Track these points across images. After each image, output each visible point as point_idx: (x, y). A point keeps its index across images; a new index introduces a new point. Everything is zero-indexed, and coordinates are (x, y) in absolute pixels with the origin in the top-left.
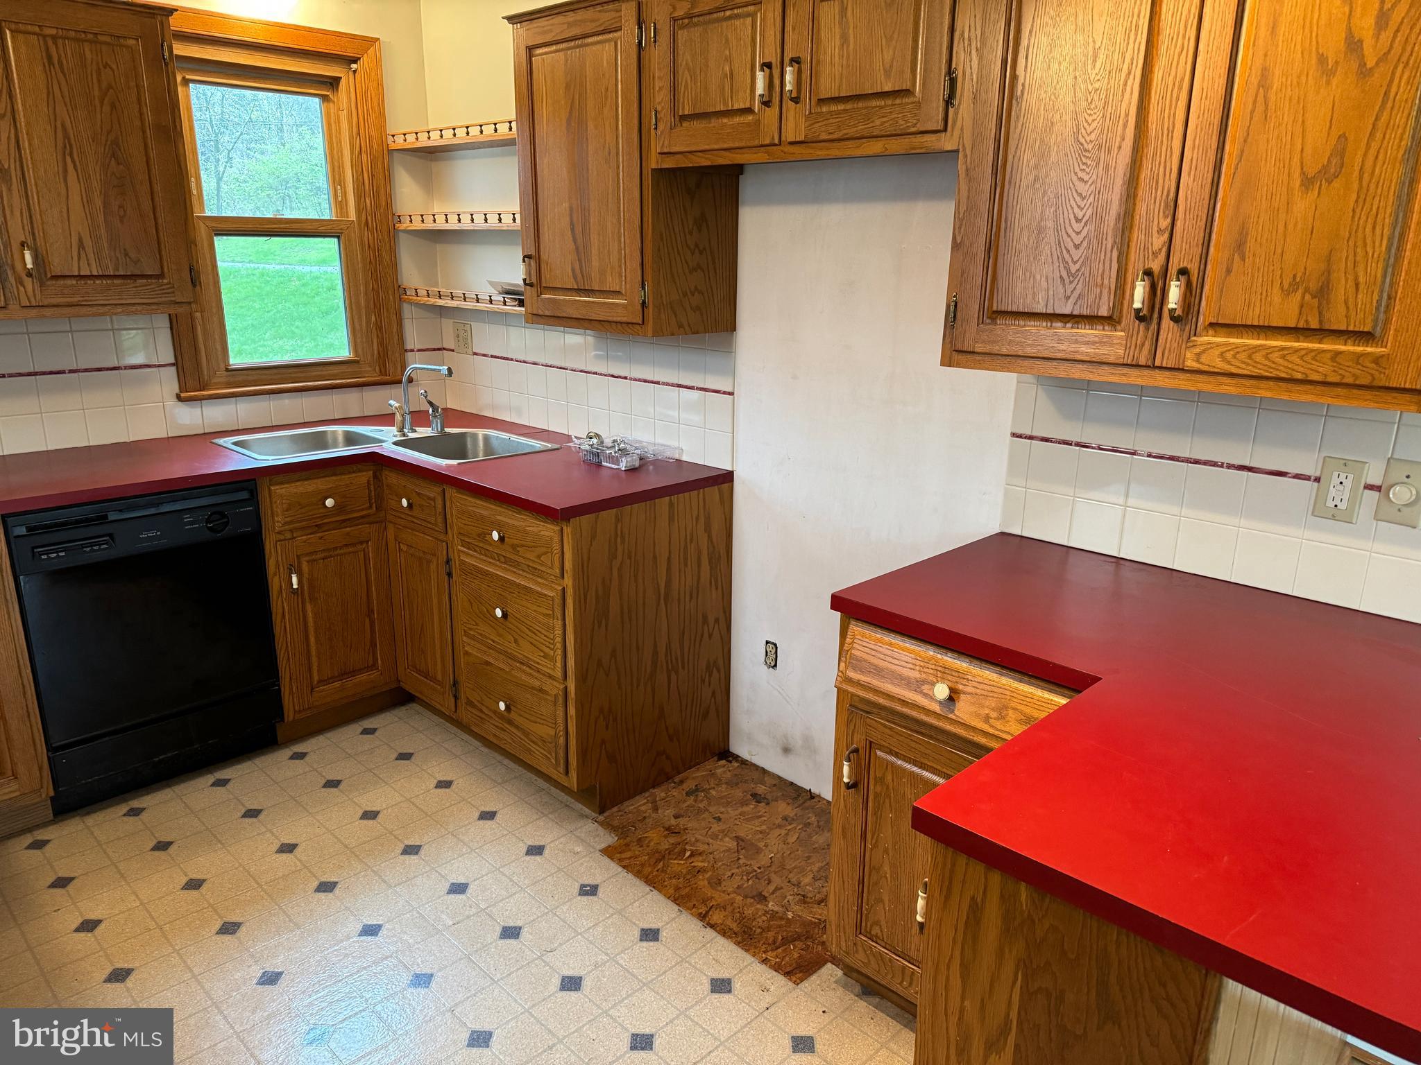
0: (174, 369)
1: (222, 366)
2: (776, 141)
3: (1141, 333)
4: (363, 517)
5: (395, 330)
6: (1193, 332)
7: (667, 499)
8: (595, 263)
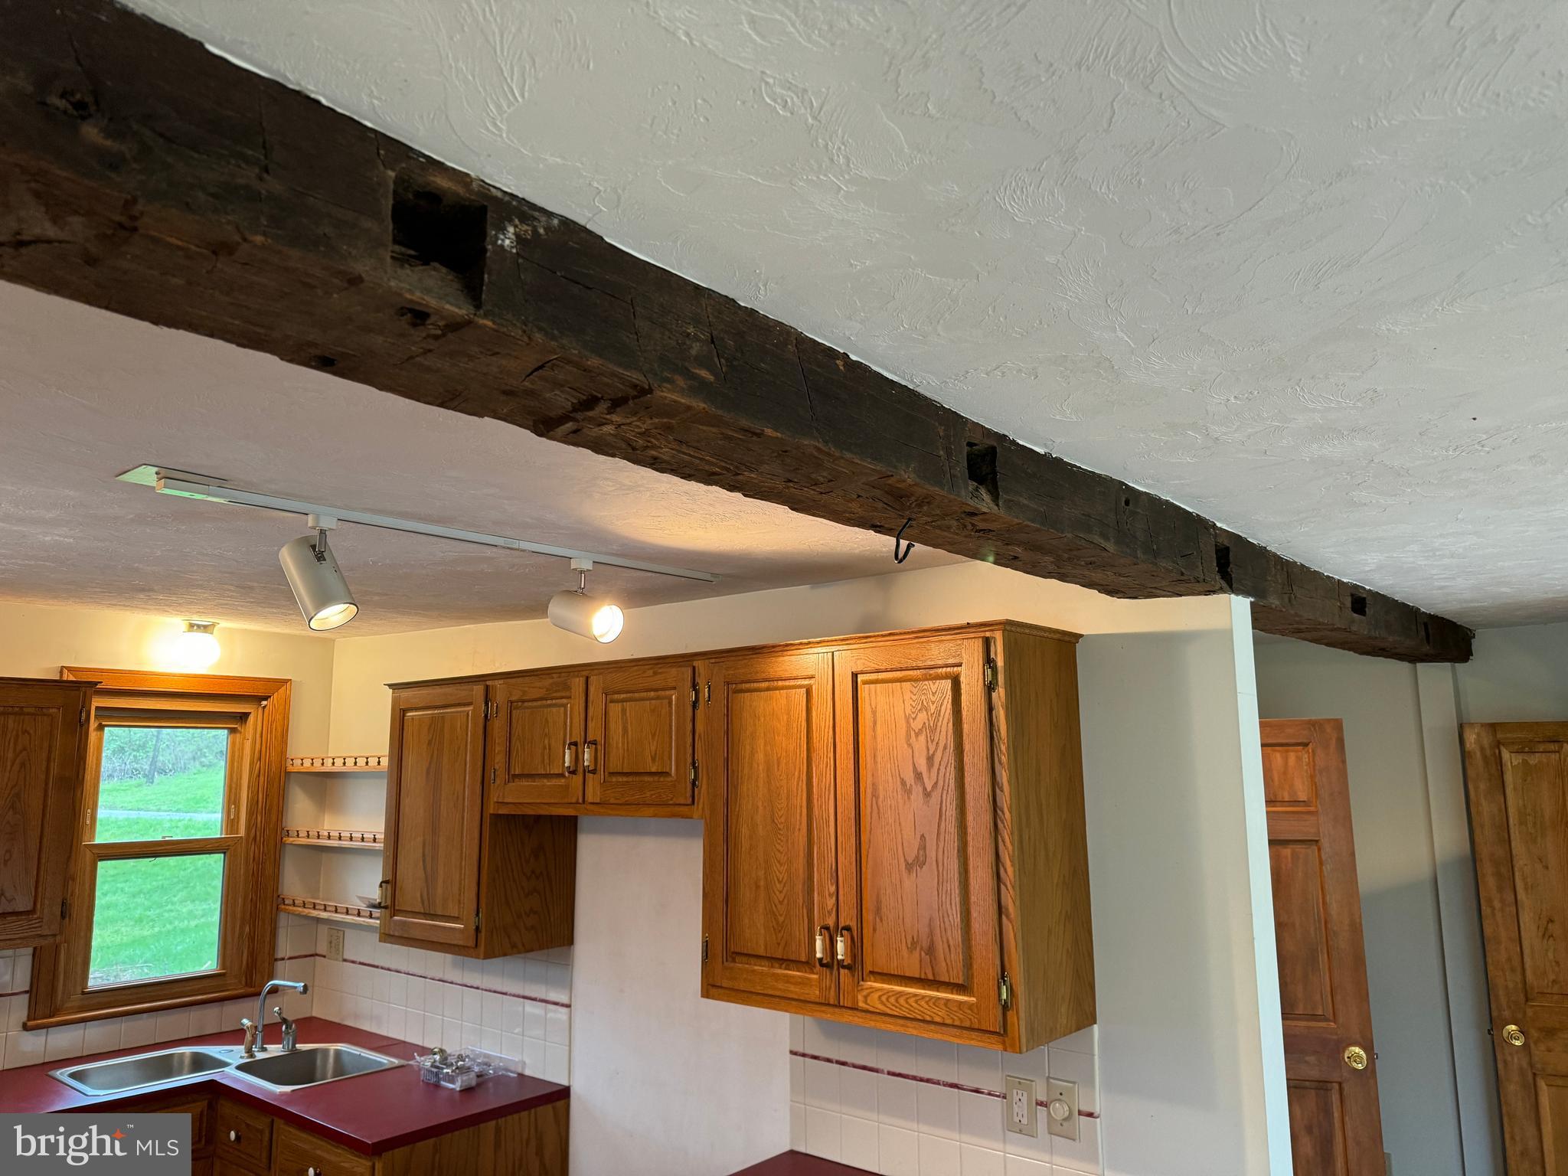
0: (26, 997)
1: (80, 990)
2: (581, 801)
3: (828, 977)
5: (266, 941)
6: (860, 978)
8: (440, 891)
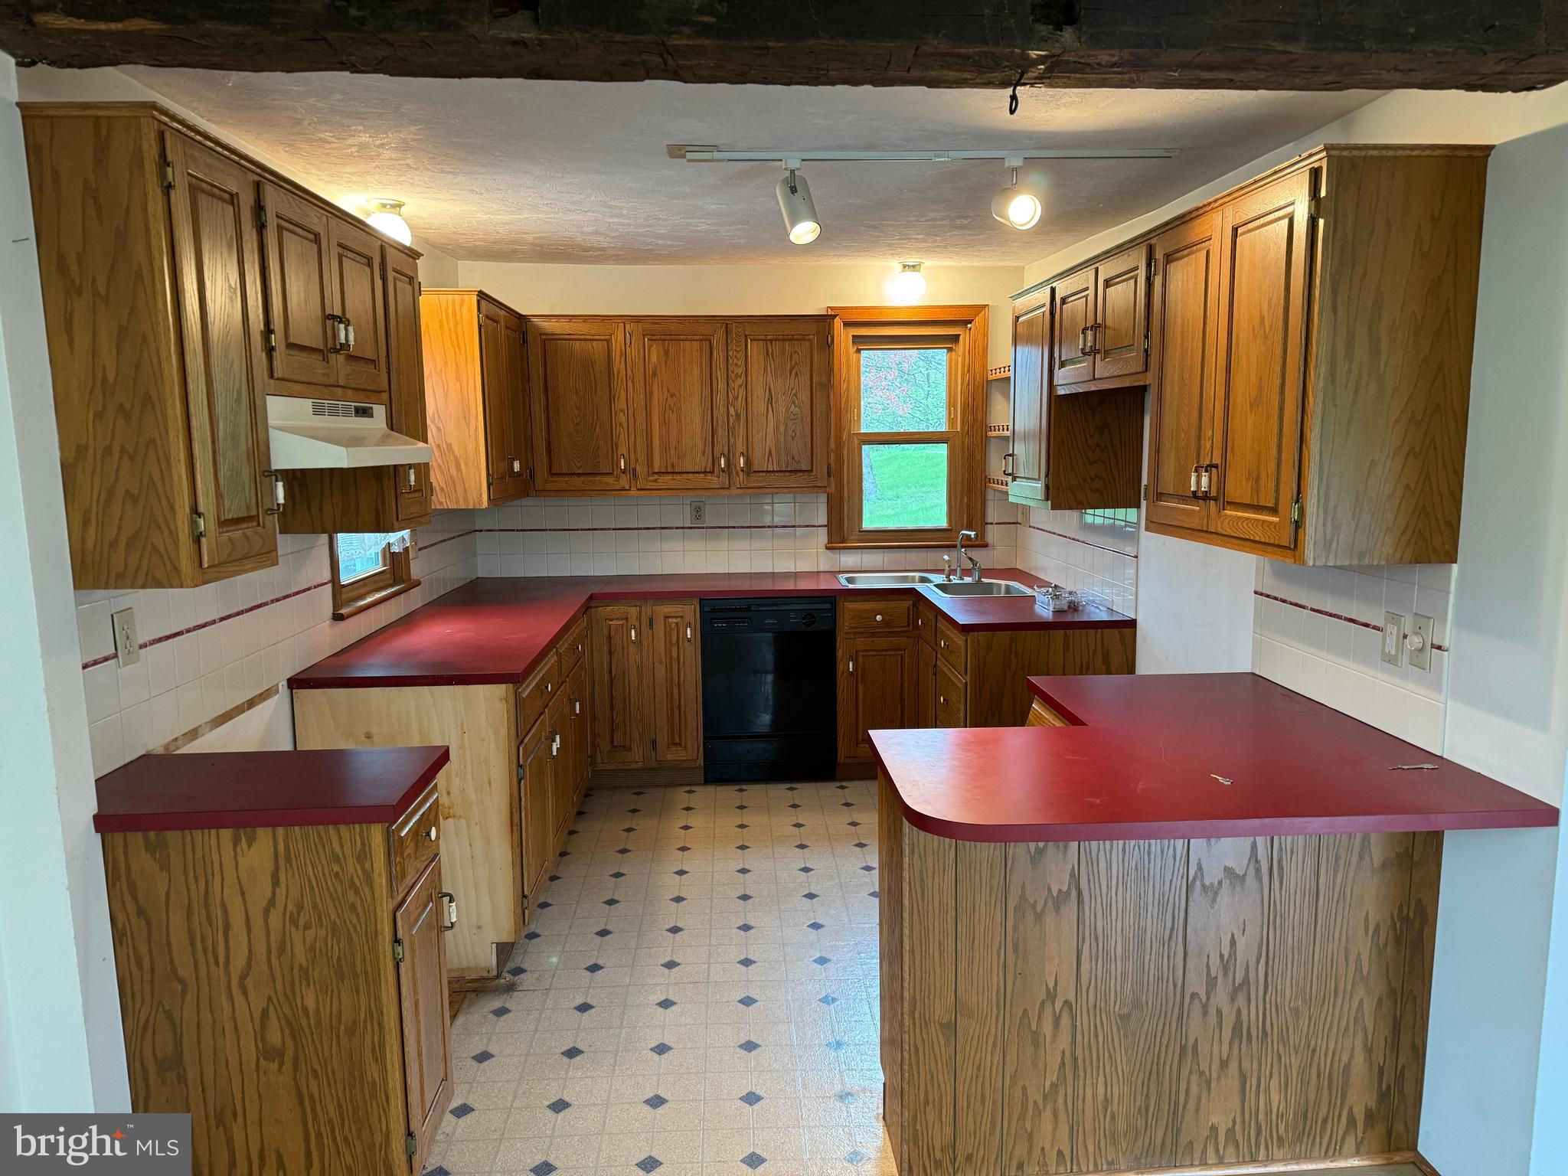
0: (826, 528)
1: (857, 528)
4: (901, 632)
5: (979, 508)
6: (1222, 508)
7: (1062, 632)
8: (1031, 460)
